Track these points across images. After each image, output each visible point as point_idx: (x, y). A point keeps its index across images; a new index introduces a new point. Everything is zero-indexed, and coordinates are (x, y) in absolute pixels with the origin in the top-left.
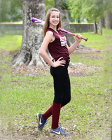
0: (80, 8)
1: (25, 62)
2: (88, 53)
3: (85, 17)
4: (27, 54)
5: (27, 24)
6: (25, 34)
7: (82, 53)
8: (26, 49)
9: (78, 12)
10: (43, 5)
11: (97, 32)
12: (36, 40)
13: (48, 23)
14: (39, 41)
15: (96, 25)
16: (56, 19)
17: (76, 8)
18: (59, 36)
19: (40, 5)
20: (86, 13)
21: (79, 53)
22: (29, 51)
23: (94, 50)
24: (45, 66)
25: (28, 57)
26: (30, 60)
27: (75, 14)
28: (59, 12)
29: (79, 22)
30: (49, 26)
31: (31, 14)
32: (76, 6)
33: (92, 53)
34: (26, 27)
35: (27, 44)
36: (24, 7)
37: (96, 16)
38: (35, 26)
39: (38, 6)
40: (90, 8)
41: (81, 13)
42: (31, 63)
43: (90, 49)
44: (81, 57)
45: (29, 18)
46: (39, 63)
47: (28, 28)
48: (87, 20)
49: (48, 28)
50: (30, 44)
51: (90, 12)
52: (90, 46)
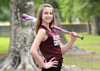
0: (71, 7)
1: (13, 66)
2: (82, 55)
3: (77, 16)
4: (16, 57)
5: (15, 24)
6: (13, 36)
7: (75, 56)
8: (14, 51)
9: (69, 11)
10: (32, 3)
11: (90, 33)
12: (25, 42)
13: (41, 20)
14: (28, 43)
15: (90, 26)
16: (50, 15)
17: (67, 7)
18: (52, 34)
19: (29, 3)
20: (78, 12)
21: (72, 56)
22: (18, 53)
23: (88, 52)
24: (35, 70)
25: (17, 60)
26: (19, 63)
27: (66, 14)
28: (52, 8)
29: (70, 21)
30: (41, 23)
31: (19, 14)
32: (67, 4)
33: (86, 55)
34: (13, 28)
35: (15, 46)
36: (11, 6)
37: (89, 16)
38: (23, 26)
39: (26, 5)
40: (82, 7)
41: (73, 13)
42: (20, 66)
43: (83, 50)
44: (75, 60)
45: (17, 18)
46: (29, 66)
47: (16, 29)
48: (80, 19)
49: (40, 26)
50: (19, 46)
51: (83, 11)
52: (84, 48)
